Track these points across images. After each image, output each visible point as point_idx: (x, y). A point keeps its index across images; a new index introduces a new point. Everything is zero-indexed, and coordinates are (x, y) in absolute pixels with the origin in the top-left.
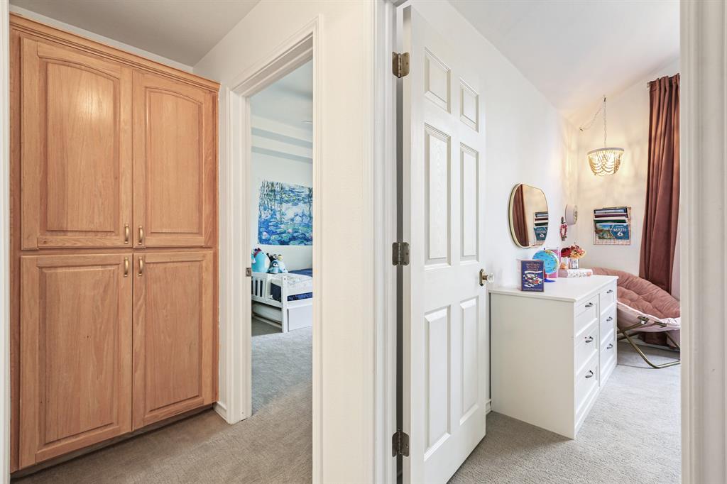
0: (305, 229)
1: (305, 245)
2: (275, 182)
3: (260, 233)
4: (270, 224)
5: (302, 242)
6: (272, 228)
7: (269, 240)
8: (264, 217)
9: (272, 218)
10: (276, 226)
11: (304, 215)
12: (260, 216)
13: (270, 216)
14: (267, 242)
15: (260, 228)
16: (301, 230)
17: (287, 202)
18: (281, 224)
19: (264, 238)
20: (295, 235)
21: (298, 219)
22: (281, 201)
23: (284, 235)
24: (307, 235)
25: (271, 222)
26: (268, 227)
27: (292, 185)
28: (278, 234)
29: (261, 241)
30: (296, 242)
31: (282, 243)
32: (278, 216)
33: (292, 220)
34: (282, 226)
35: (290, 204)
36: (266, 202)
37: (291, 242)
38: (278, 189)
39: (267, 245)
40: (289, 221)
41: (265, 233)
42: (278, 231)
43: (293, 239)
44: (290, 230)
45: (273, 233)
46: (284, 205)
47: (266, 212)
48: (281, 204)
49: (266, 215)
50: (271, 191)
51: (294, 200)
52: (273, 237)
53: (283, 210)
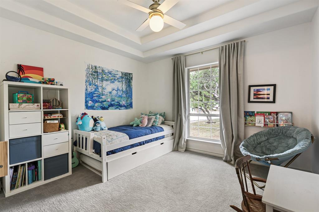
0: (119, 99)
1: (120, 109)
2: (98, 66)
3: (86, 102)
4: (94, 95)
5: (117, 108)
6: (96, 98)
7: (94, 106)
8: (89, 90)
9: (96, 90)
10: (99, 96)
11: (118, 90)
12: (86, 90)
13: (94, 90)
14: (92, 108)
15: (86, 98)
16: (117, 99)
17: (107, 80)
18: (103, 95)
19: (89, 105)
20: (113, 103)
21: (114, 92)
22: (102, 80)
23: (105, 103)
24: (121, 103)
25: (95, 94)
26: (93, 98)
28: (100, 102)
29: (87, 107)
30: (113, 108)
31: (103, 108)
32: (100, 90)
33: (110, 93)
34: (103, 97)
35: (109, 82)
36: (91, 80)
37: (110, 108)
38: (99, 71)
39: (92, 110)
40: (108, 94)
41: (90, 102)
42: (100, 100)
43: (111, 105)
44: (109, 100)
45: (97, 102)
46: (105, 83)
47: (91, 86)
48: (102, 81)
49: (91, 89)
50: (95, 72)
51: (111, 80)
52: (97, 105)
53: (104, 86)
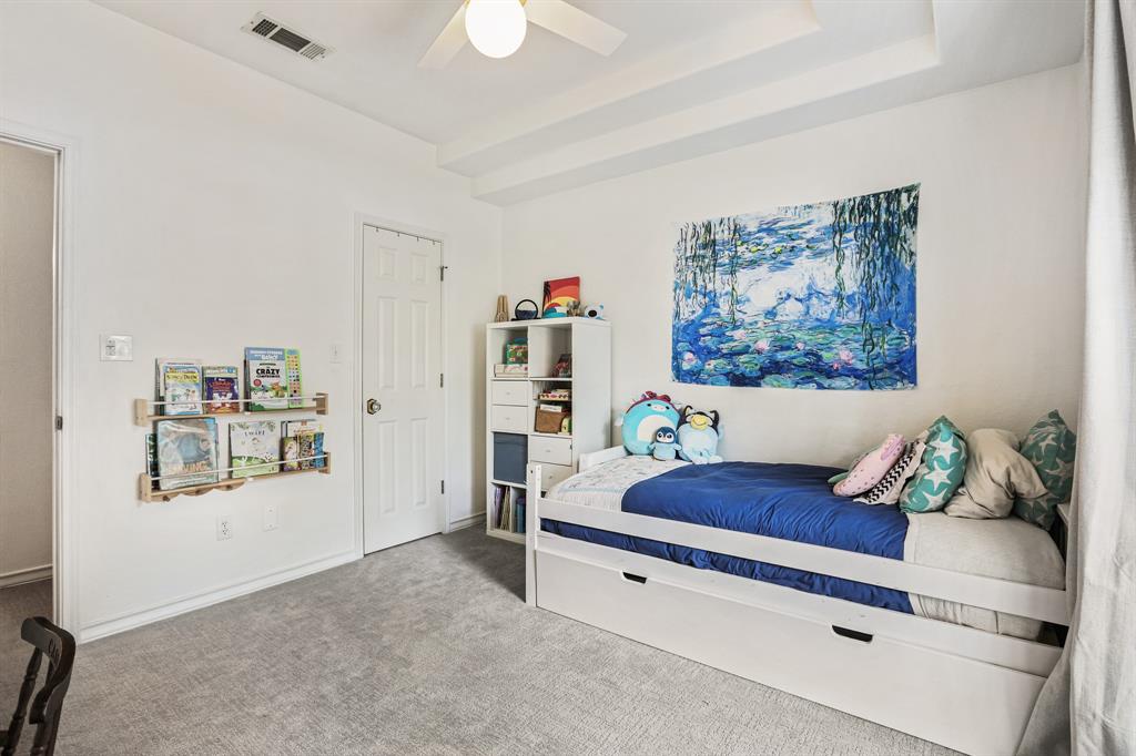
0: (820, 338)
1: (820, 387)
2: (715, 219)
3: (677, 356)
4: (703, 331)
5: (807, 380)
6: (709, 342)
7: (699, 372)
8: (686, 314)
9: (707, 313)
10: (719, 334)
11: (813, 293)
12: (677, 314)
13: (700, 312)
14: (694, 376)
15: (676, 342)
16: (804, 341)
17: (753, 263)
18: (735, 327)
19: (686, 366)
20: (781, 356)
21: (792, 310)
22: (735, 266)
23: (743, 358)
24: (826, 356)
25: (705, 325)
26: (697, 340)
27: (769, 211)
28: (723, 356)
29: (680, 375)
30: (787, 378)
31: (738, 380)
32: (724, 308)
33: (771, 313)
34: (738, 334)
35: (763, 270)
36: (690, 277)
37: (768, 378)
38: (722, 235)
39: (694, 385)
40: (761, 318)
41: (688, 356)
42: (725, 348)
43: (774, 368)
44: (764, 344)
45: (710, 354)
46: (744, 276)
47: (690, 301)
48: (732, 273)
49: (691, 309)
50: (705, 246)
51: (775, 256)
52: (711, 365)
53: (740, 291)
